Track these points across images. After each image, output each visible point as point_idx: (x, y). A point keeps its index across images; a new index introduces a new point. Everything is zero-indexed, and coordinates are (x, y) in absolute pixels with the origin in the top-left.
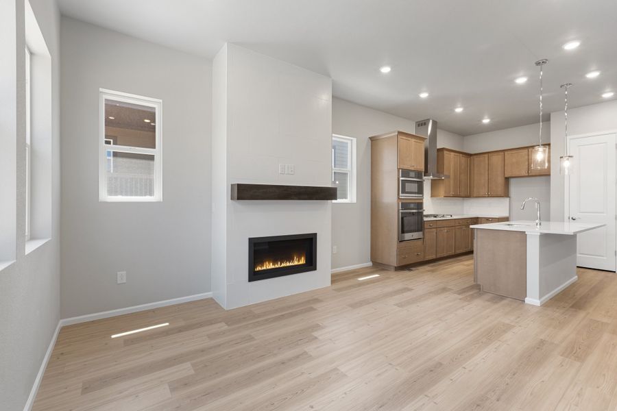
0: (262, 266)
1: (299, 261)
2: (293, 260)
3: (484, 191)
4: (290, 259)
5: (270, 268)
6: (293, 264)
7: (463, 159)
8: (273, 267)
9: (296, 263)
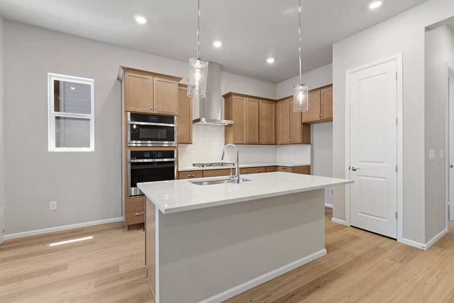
3: (286, 139)
7: (264, 106)
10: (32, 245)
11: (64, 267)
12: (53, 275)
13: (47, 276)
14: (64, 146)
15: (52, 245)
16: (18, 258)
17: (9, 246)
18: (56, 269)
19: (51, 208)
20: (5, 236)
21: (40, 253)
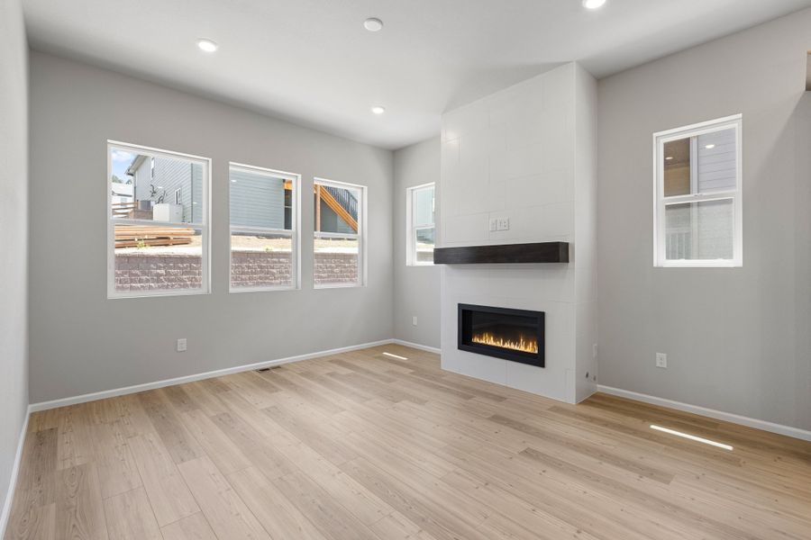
0: (481, 338)
1: (526, 347)
2: (519, 342)
4: (516, 341)
5: (489, 343)
6: (518, 349)
8: (494, 344)
9: (522, 348)
10: (627, 413)
11: (664, 477)
12: (645, 479)
13: (637, 476)
14: (699, 257)
15: (653, 427)
16: (607, 424)
17: (600, 402)
18: (652, 473)
19: (658, 365)
20: (598, 386)
21: (635, 432)
